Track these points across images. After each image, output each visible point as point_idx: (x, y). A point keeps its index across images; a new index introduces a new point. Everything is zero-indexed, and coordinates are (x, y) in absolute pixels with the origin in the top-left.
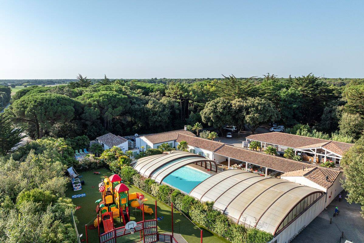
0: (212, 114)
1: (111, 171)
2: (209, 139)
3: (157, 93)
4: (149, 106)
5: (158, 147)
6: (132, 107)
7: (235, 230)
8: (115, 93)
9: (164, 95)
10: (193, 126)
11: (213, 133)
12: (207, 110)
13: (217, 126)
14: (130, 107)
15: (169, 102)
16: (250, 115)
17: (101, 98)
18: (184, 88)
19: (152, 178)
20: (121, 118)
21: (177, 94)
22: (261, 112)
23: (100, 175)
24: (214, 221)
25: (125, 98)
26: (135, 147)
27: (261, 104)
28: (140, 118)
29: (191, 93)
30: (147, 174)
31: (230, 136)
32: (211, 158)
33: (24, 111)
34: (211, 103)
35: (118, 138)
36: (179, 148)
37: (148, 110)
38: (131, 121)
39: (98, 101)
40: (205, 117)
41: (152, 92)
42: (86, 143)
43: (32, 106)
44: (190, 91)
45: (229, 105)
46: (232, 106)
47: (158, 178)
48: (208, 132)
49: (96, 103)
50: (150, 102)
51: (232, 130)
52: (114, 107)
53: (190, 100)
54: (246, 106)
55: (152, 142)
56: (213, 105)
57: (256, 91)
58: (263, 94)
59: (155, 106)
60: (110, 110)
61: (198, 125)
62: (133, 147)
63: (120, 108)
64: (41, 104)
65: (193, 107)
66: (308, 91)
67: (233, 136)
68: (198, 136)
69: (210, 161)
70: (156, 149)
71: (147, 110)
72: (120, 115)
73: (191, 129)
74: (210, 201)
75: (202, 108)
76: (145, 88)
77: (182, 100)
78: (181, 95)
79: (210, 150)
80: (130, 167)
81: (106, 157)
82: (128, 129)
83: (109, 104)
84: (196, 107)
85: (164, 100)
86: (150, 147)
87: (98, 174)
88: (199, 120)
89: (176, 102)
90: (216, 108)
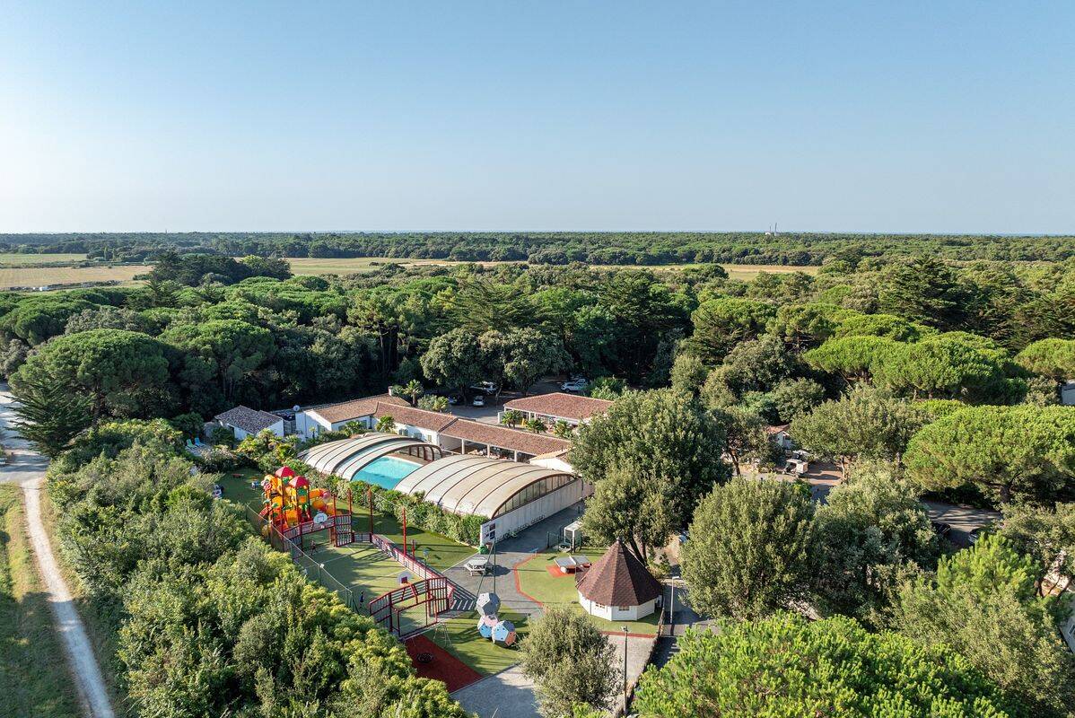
0: (442, 362)
1: (262, 472)
2: (434, 410)
3: (330, 317)
4: (317, 348)
5: (340, 428)
6: (282, 353)
7: (448, 518)
8: (245, 324)
9: (345, 322)
10: (405, 387)
11: (441, 399)
12: (432, 356)
13: (452, 384)
14: (277, 353)
15: (358, 339)
16: (513, 364)
17: (218, 337)
18: (388, 306)
19: (337, 475)
20: (257, 375)
21: (372, 319)
22: (534, 357)
23: (243, 478)
24: (425, 514)
25: (265, 335)
26: (294, 431)
27: (533, 342)
28: (298, 373)
29: (401, 318)
30: (329, 468)
31: (481, 403)
32: (435, 442)
33: (75, 371)
34: (441, 340)
35: (261, 415)
36: (379, 429)
37: (315, 358)
38: (280, 379)
39: (213, 344)
40: (430, 369)
41: (318, 314)
42: (197, 427)
43: (90, 361)
44: (400, 313)
45: (474, 343)
46: (480, 346)
47: (347, 473)
48: (433, 398)
49: (208, 346)
50: (318, 341)
51: (488, 390)
52: (245, 354)
53: (401, 331)
54: (506, 346)
55: (328, 419)
56: (443, 345)
57: (529, 313)
58: (540, 320)
59: (328, 348)
60: (238, 359)
61: (414, 384)
62: (289, 431)
63: (258, 356)
64: (106, 355)
65: (407, 346)
66: (630, 312)
67: (485, 403)
68: (415, 405)
69: (431, 447)
70: (337, 432)
71: (313, 359)
72: (257, 369)
73: (402, 392)
74: (420, 492)
75: (426, 350)
76: (301, 305)
77: (383, 331)
78: (381, 321)
79: (432, 429)
80: (298, 460)
81: (250, 449)
82: (273, 397)
83: (235, 348)
84: (413, 347)
85: (346, 334)
86: (325, 429)
87: (240, 477)
88: (418, 373)
89: (370, 336)
90: (449, 351)
